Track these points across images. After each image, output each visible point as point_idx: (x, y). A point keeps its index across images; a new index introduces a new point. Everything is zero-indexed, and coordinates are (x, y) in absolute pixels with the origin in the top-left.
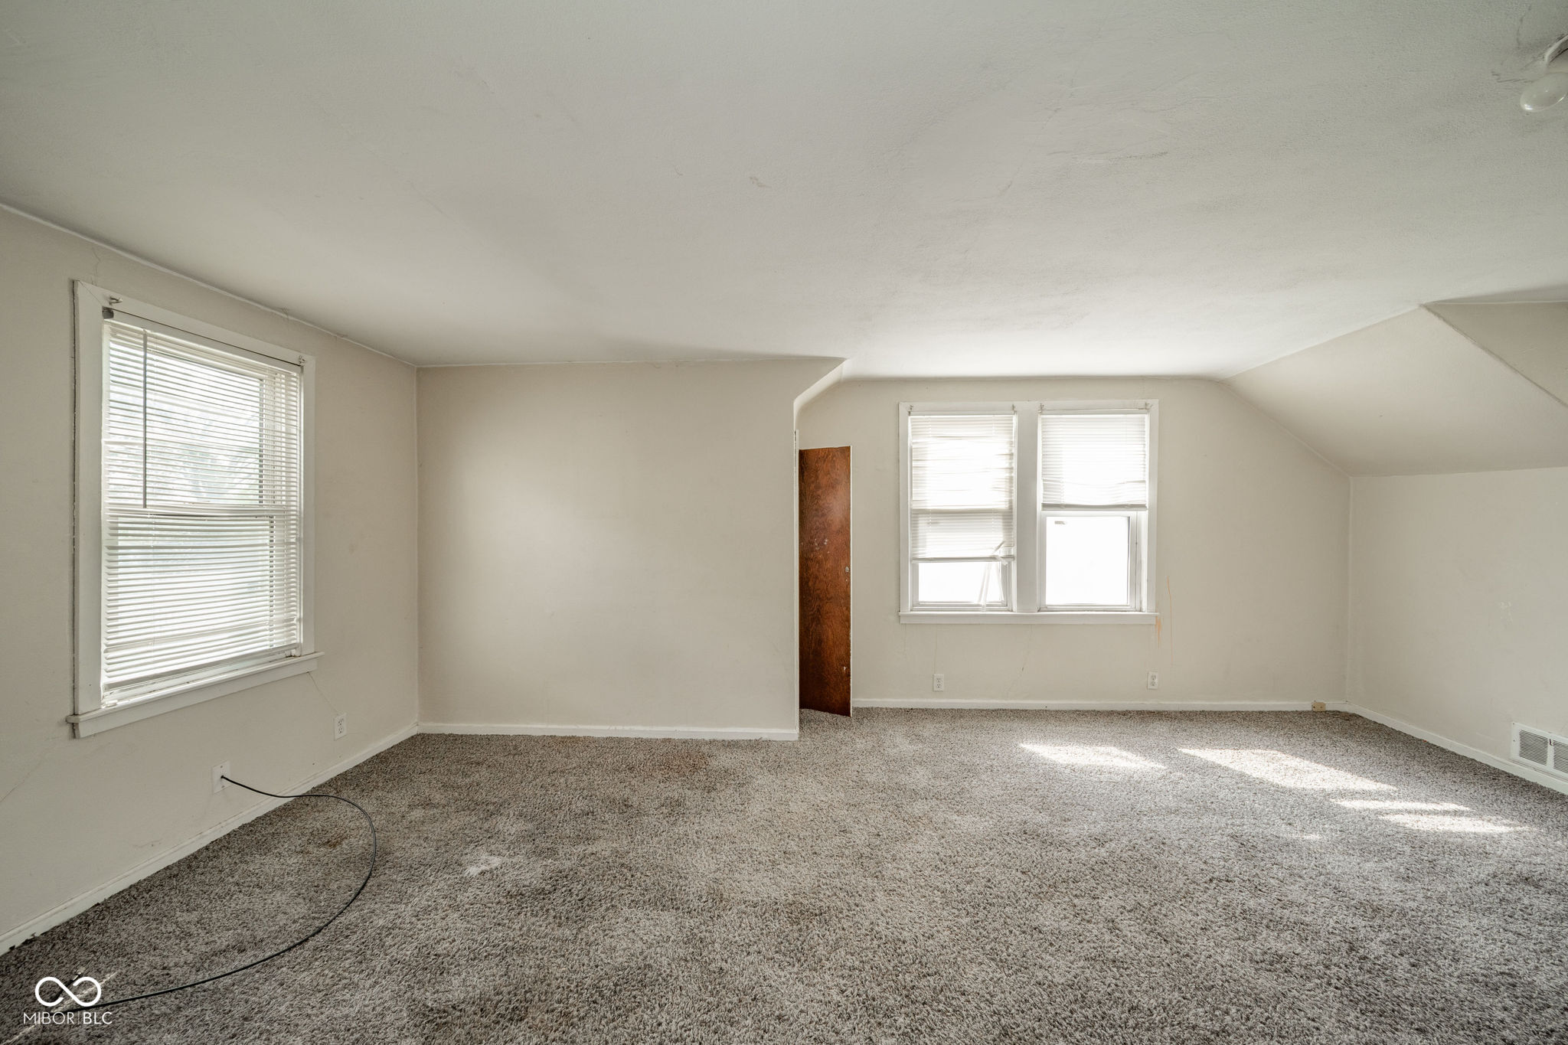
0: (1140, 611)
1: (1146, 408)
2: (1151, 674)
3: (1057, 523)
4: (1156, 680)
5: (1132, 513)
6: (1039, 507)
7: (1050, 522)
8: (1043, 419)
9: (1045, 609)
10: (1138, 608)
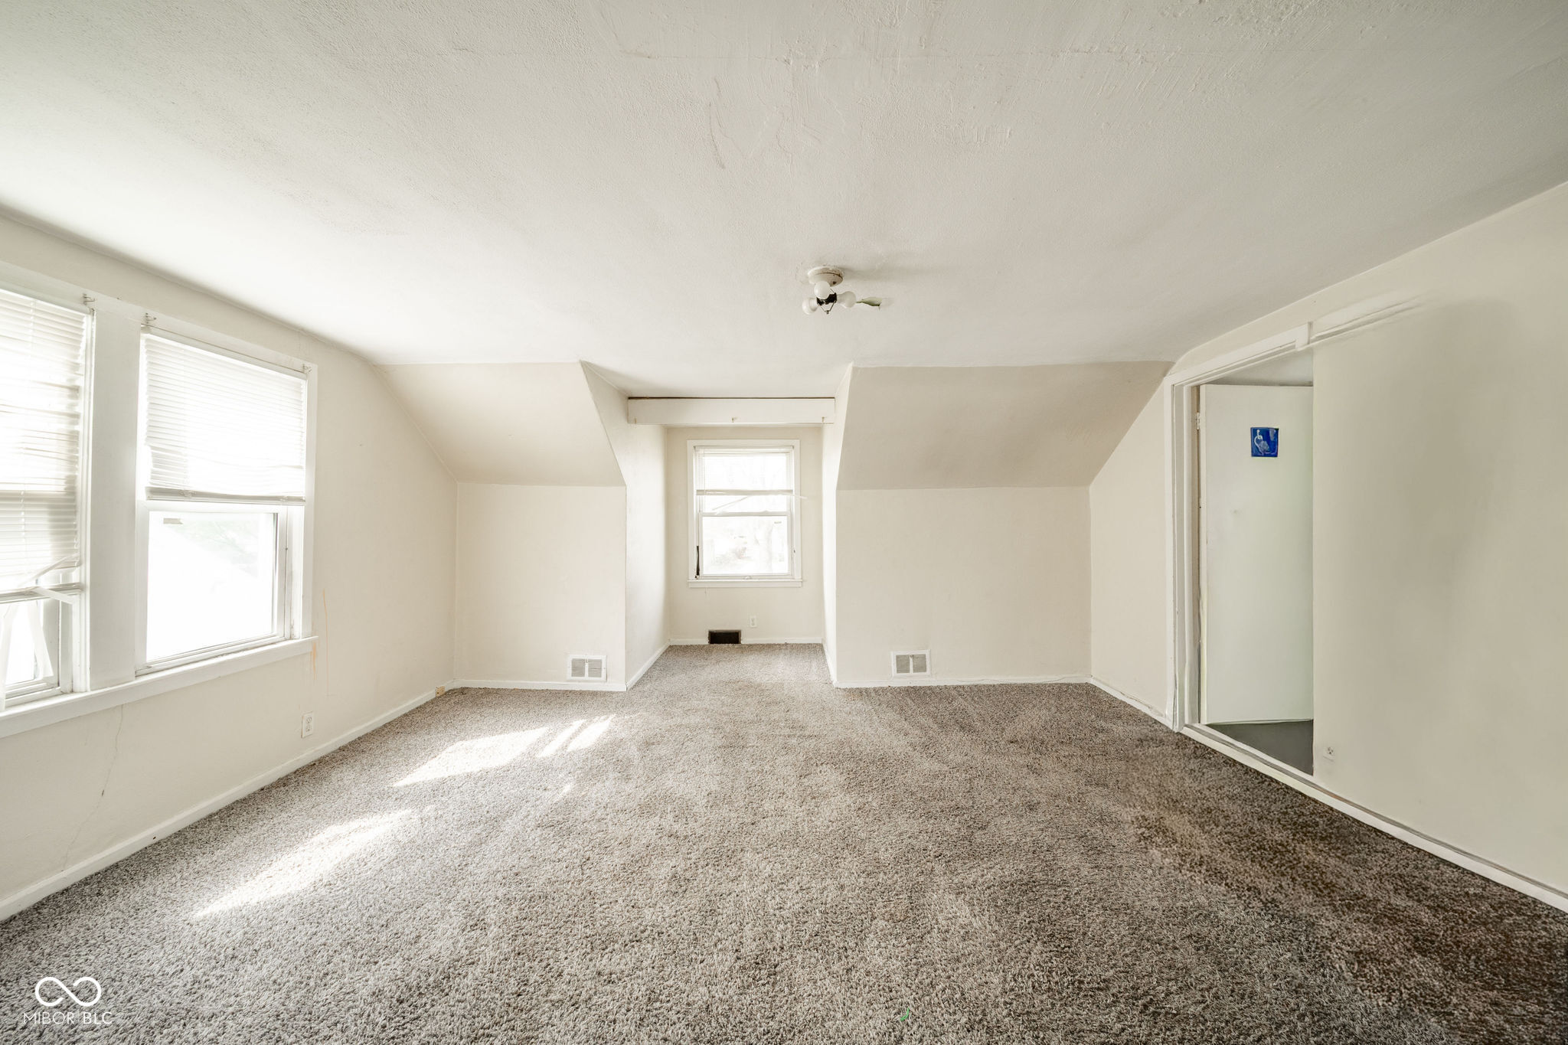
0: (291, 638)
1: (302, 372)
2: (306, 716)
3: (167, 521)
4: (312, 724)
5: (280, 509)
6: (141, 495)
7: (155, 520)
8: (148, 340)
9: (147, 671)
10: (287, 636)
